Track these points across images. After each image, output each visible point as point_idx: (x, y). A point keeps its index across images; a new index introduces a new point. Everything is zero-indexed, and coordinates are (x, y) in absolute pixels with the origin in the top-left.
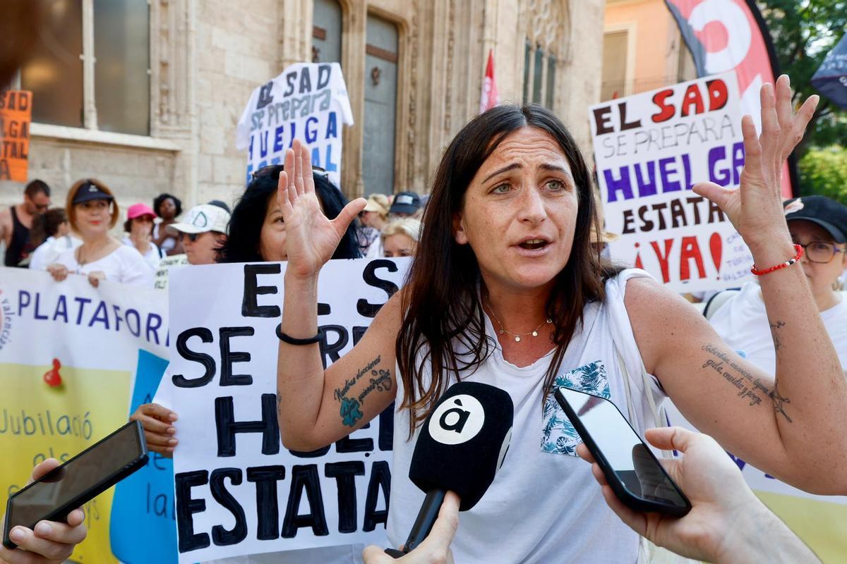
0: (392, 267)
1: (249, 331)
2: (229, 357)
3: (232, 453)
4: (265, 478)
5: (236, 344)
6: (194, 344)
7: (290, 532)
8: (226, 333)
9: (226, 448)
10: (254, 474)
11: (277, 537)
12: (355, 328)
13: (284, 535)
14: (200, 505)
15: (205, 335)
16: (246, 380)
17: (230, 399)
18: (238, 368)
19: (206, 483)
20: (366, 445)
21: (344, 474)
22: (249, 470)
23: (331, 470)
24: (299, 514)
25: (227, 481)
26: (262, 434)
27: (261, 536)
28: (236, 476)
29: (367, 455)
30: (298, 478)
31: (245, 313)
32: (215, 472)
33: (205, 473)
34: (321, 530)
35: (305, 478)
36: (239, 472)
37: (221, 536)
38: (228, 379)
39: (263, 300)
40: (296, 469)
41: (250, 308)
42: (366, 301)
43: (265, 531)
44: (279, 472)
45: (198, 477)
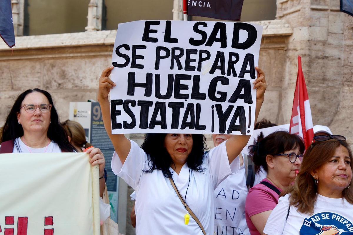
0: (205, 25)
1: (144, 47)
2: (136, 57)
3: (133, 94)
4: (145, 105)
5: (139, 52)
6: (123, 51)
7: (152, 127)
8: (135, 47)
9: (131, 92)
10: (140, 103)
11: (147, 128)
12: (187, 50)
13: (149, 128)
14: (119, 113)
15: (127, 47)
16: (141, 67)
17: (134, 73)
18: (138, 62)
19: (122, 105)
20: (186, 96)
21: (176, 107)
22: (139, 101)
23: (171, 105)
24: (156, 120)
25: (130, 105)
26: (145, 88)
27: (141, 127)
28: (133, 103)
29: (186, 100)
30: (157, 106)
31: (143, 40)
32: (125, 101)
33: (122, 101)
34: (164, 127)
35: (160, 107)
36: (135, 102)
37: (126, 126)
38: (134, 66)
39: (151, 35)
40: (157, 103)
41: (146, 38)
42: (193, 38)
43: (143, 125)
44: (150, 103)
45: (119, 102)
